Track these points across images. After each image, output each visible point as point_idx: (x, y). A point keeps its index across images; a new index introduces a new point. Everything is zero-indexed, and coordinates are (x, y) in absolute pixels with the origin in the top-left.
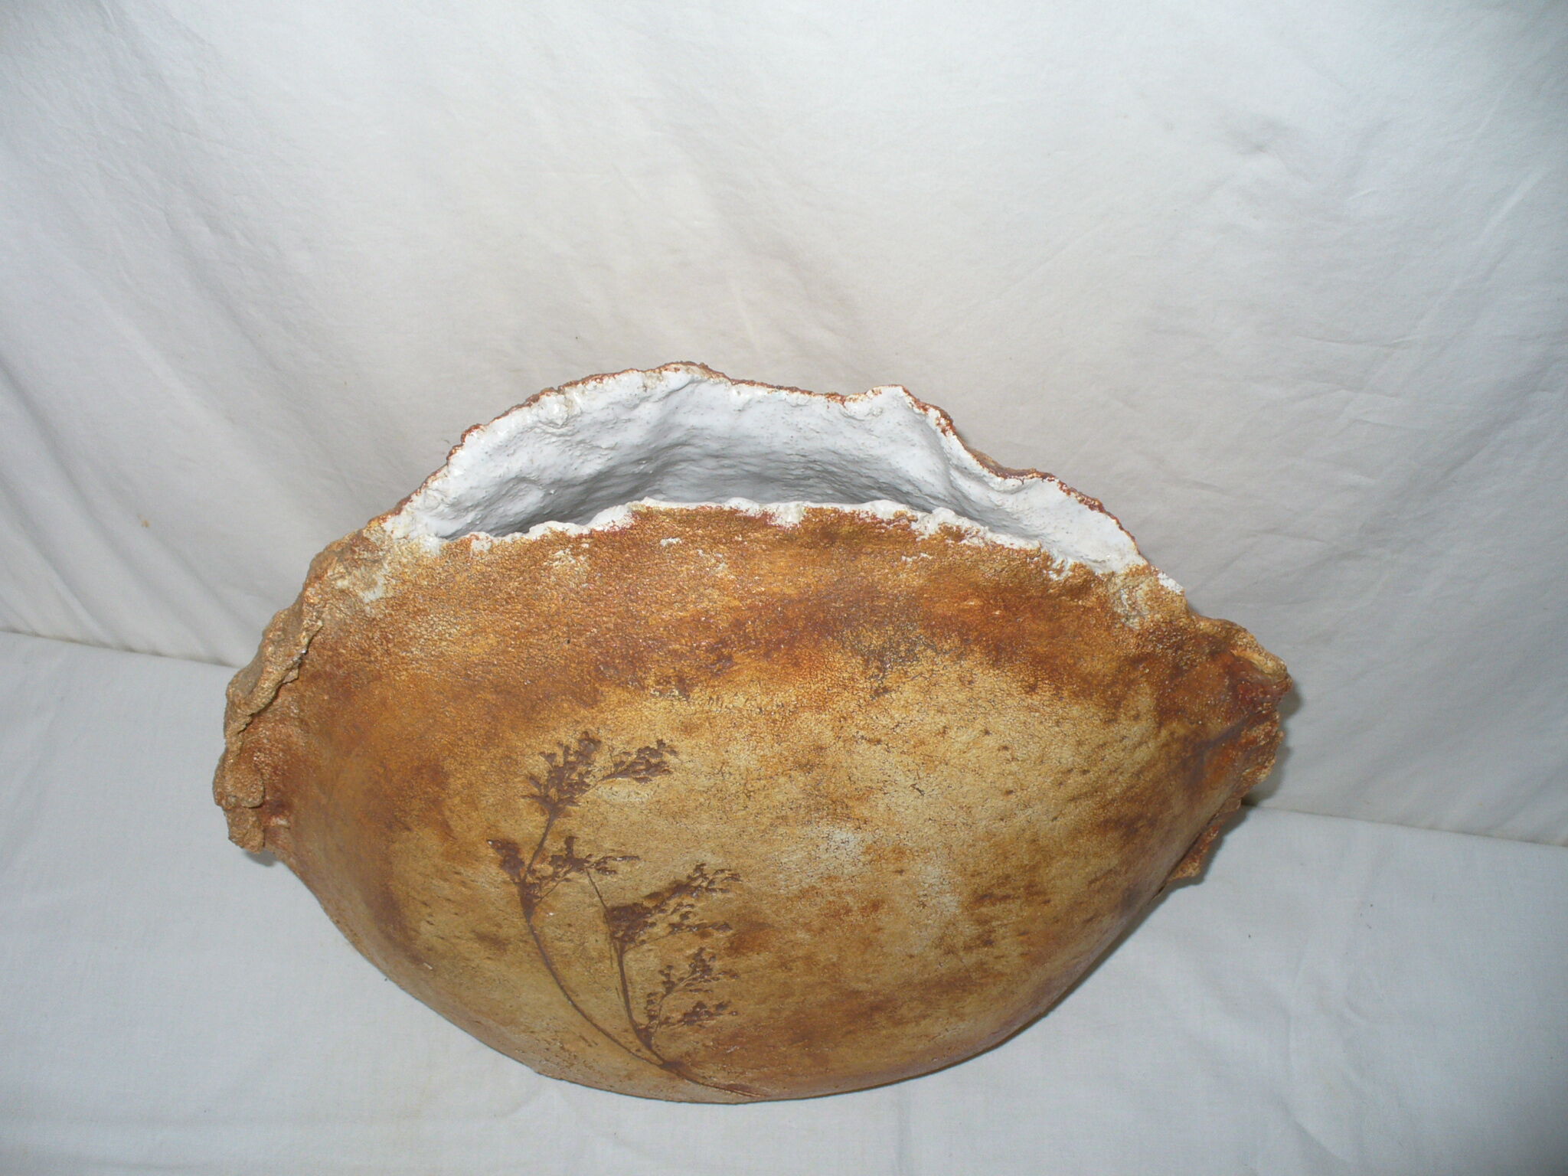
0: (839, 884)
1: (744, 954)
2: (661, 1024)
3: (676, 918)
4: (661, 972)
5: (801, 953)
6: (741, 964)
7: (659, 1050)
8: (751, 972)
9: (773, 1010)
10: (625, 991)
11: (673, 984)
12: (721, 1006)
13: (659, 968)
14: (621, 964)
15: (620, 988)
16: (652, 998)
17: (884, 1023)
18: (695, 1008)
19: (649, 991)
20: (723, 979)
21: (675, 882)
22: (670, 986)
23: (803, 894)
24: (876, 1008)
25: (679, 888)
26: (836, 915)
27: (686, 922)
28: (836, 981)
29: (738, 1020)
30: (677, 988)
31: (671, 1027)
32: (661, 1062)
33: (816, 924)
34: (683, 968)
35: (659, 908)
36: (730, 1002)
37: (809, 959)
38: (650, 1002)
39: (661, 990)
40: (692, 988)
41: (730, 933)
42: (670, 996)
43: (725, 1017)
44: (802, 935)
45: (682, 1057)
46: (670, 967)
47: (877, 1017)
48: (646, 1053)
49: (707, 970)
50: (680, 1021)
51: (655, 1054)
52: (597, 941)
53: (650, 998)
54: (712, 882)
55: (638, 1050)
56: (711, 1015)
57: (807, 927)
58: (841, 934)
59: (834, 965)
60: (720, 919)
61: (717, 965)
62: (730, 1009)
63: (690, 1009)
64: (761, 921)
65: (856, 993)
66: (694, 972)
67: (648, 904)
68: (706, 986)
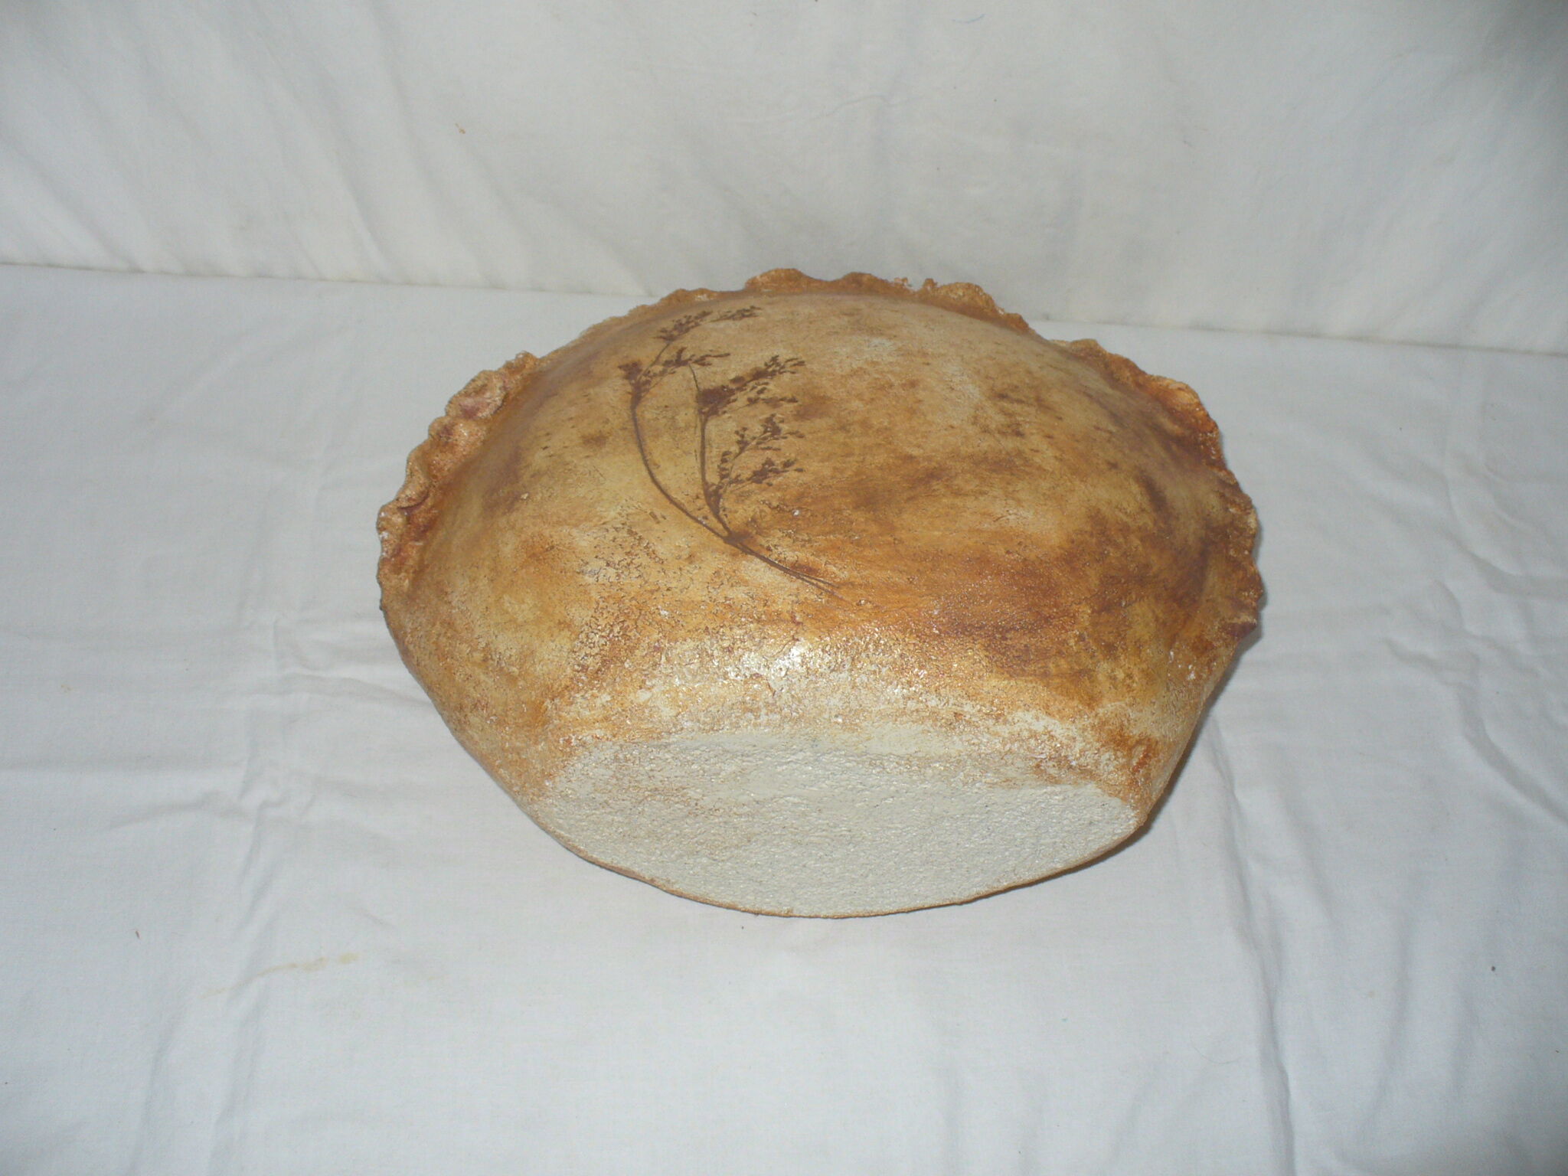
0: (881, 367)
1: (808, 419)
2: (730, 483)
3: (753, 395)
4: (737, 433)
5: (856, 418)
6: (805, 427)
7: (726, 515)
8: (814, 432)
9: (835, 469)
10: (703, 454)
11: (746, 443)
12: (787, 464)
13: (735, 429)
14: (703, 430)
15: (699, 451)
16: (726, 457)
17: (943, 490)
18: (763, 465)
19: (724, 450)
20: (791, 438)
21: (756, 368)
22: (743, 444)
23: (854, 373)
24: (932, 475)
25: (758, 375)
26: (882, 388)
27: (762, 396)
28: (890, 443)
29: (805, 478)
30: (749, 447)
31: (740, 486)
32: (726, 534)
33: (867, 396)
34: (756, 429)
35: (740, 389)
36: (796, 460)
37: (865, 424)
38: (724, 461)
39: (735, 449)
40: (763, 446)
41: (796, 404)
42: (743, 455)
43: (791, 474)
44: (856, 404)
45: (747, 524)
46: (745, 429)
47: (936, 485)
48: (713, 521)
49: (776, 431)
50: (749, 479)
51: (720, 520)
52: (687, 415)
53: (724, 457)
54: (783, 367)
55: (706, 518)
56: (777, 472)
57: (860, 397)
58: (888, 402)
59: (886, 429)
60: (789, 395)
61: (785, 427)
62: (796, 466)
63: (759, 467)
64: (822, 395)
65: (910, 458)
66: (765, 432)
67: (733, 386)
68: (776, 444)
